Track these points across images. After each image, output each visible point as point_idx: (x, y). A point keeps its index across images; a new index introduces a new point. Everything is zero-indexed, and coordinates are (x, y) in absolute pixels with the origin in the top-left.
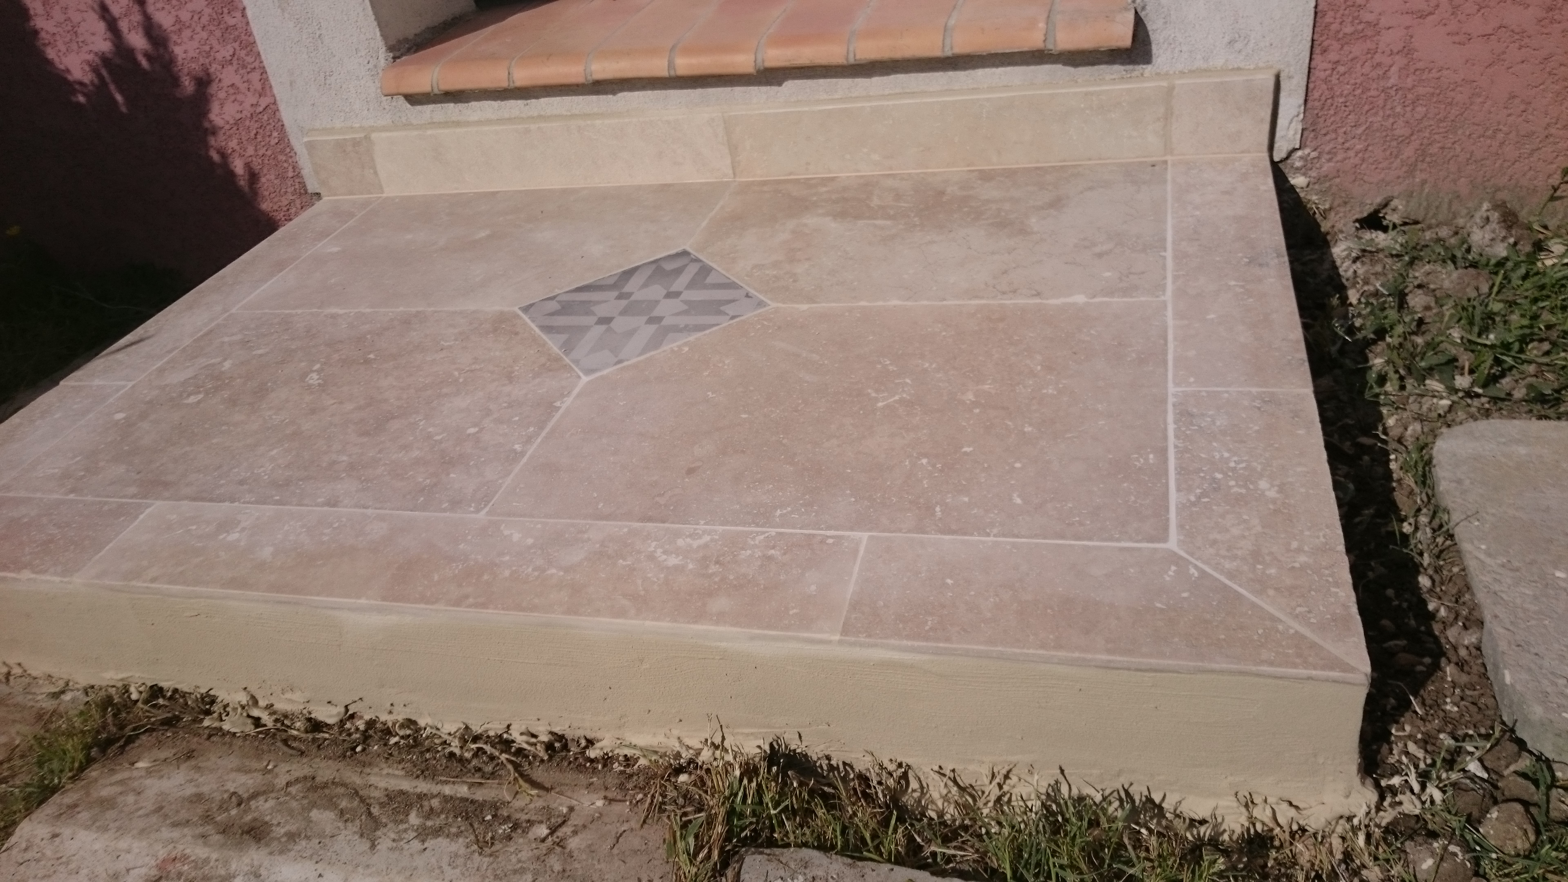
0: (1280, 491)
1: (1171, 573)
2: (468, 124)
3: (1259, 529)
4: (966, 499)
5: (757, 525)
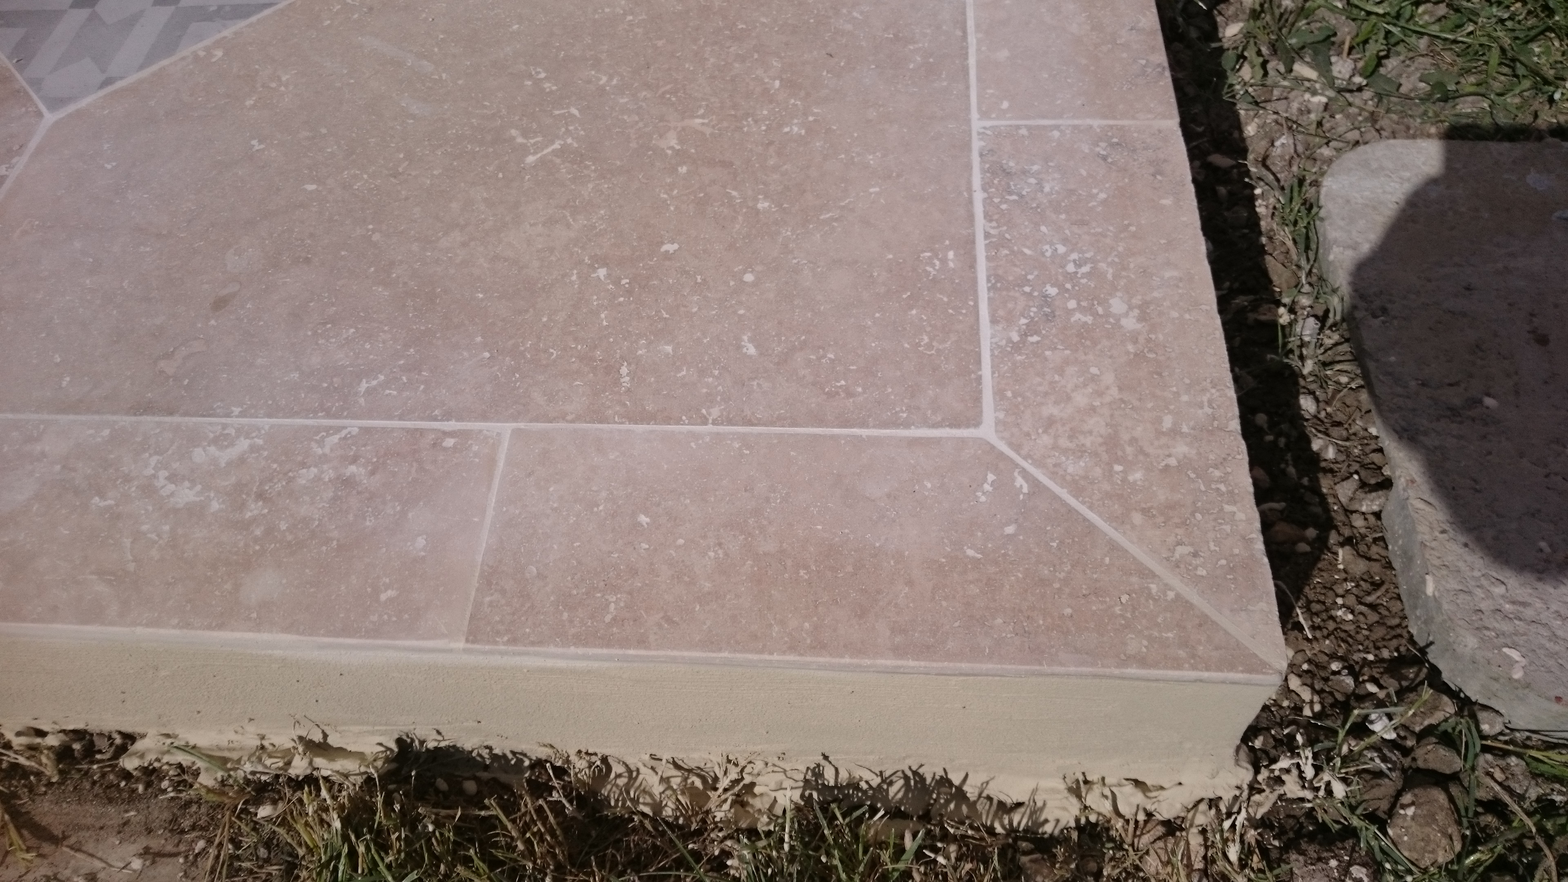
0: (1143, 318)
1: (987, 487)
3: (1114, 392)
4: (669, 349)
5: (329, 415)
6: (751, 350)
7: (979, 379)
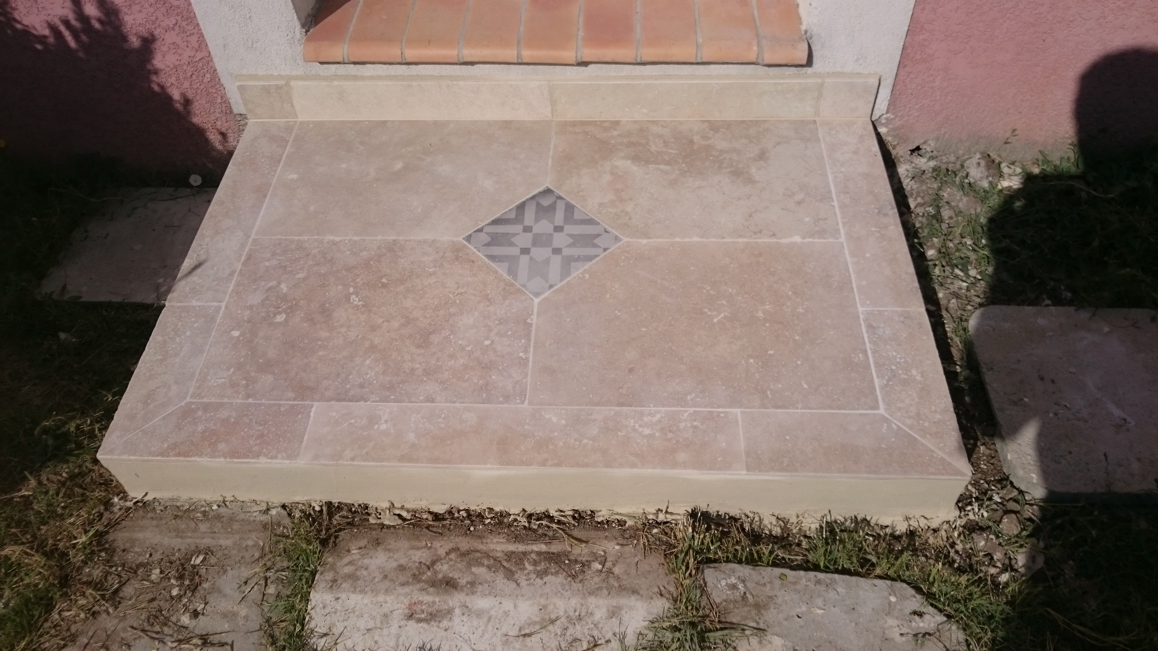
0: (922, 376)
1: (885, 428)
2: (363, 78)
3: (917, 400)
4: (780, 386)
5: (682, 407)
6: (806, 386)
7: (877, 396)
